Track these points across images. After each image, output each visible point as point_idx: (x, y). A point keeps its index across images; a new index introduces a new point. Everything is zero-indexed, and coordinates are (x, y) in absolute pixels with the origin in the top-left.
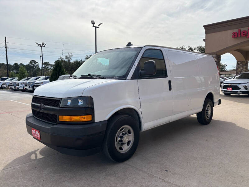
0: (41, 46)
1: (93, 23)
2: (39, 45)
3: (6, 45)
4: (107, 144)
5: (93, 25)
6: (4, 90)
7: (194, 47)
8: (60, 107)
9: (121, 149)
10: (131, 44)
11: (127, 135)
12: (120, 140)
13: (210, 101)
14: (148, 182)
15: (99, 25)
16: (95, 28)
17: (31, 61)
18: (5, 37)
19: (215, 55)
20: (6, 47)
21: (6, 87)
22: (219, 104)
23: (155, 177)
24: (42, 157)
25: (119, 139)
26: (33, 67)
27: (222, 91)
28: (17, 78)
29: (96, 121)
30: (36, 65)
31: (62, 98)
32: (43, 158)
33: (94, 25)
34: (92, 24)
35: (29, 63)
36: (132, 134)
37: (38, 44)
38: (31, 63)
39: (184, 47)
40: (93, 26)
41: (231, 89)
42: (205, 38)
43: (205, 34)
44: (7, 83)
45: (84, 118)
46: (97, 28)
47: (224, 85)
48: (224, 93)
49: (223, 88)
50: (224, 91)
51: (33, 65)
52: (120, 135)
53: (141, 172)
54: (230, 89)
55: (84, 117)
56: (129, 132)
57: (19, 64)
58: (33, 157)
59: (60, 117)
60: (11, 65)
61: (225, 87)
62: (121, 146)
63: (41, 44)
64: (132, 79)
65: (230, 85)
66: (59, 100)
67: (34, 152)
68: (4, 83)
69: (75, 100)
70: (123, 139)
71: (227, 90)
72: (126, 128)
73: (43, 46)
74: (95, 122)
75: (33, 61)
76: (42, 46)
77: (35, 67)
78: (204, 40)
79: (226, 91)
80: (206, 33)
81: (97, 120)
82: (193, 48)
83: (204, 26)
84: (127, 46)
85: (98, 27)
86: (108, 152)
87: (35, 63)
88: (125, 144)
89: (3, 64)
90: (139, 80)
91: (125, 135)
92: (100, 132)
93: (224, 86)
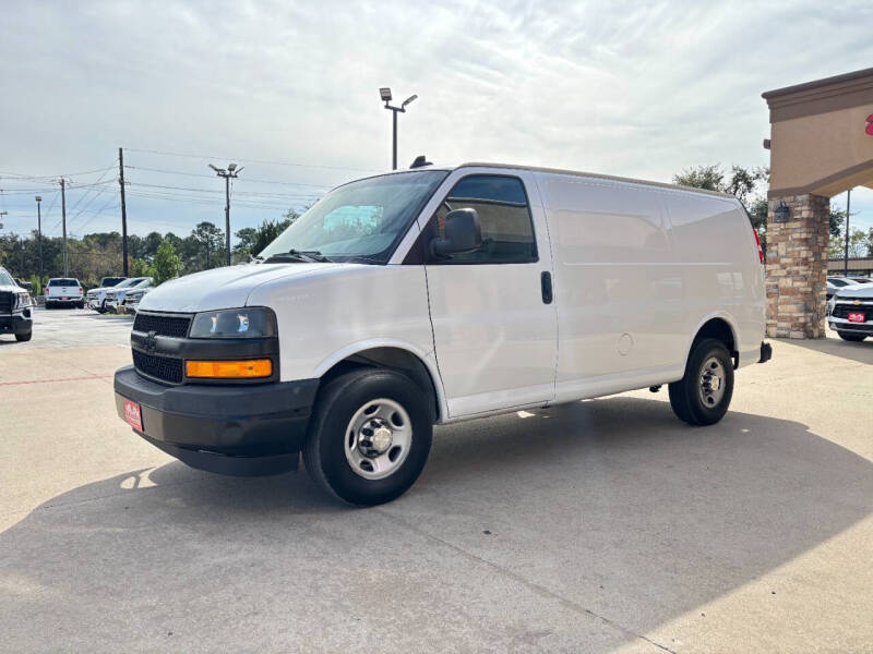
0: (224, 176)
1: (387, 97)
2: (221, 173)
3: (122, 174)
4: (318, 446)
5: (385, 103)
6: (109, 315)
7: (756, 170)
8: (189, 338)
9: (368, 467)
10: (427, 160)
11: (389, 427)
12: (364, 441)
13: (718, 347)
14: (416, 554)
15: (407, 102)
16: (391, 112)
17: (199, 226)
18: (121, 150)
19: (805, 197)
20: (122, 183)
21: (115, 306)
22: (762, 361)
23: (445, 544)
24: (154, 484)
25: (362, 437)
26: (206, 244)
27: (830, 323)
28: (152, 279)
29: (284, 378)
30: (216, 238)
31: (195, 313)
32: (154, 487)
33: (391, 103)
34: (384, 98)
35: (194, 232)
36: (406, 428)
37: (216, 170)
38: (200, 232)
39: (714, 171)
40: (387, 107)
41: (861, 317)
42: (769, 138)
43: (771, 122)
44: (120, 293)
45: (251, 368)
46: (399, 113)
47: (839, 302)
48: (839, 333)
49: (834, 314)
50: (838, 325)
51: (207, 236)
52: (365, 427)
53: (411, 532)
54: (857, 318)
55: (249, 364)
56: (397, 420)
57: (163, 236)
58: (128, 484)
59: (189, 364)
60: (139, 239)
61: (841, 311)
62: (369, 460)
63: (226, 168)
64: (406, 262)
65: (857, 302)
66: (189, 319)
67: (137, 475)
68: (112, 294)
69: (230, 316)
70: (372, 439)
71: (845, 321)
72: (384, 406)
73: (230, 175)
74: (282, 380)
75: (205, 225)
76: (228, 174)
77: (212, 244)
78: (767, 144)
79: (845, 326)
80: (772, 120)
81: (287, 375)
82: (750, 174)
83: (765, 96)
84: (413, 167)
85: (403, 110)
86: (321, 470)
87: (212, 232)
88: (382, 453)
89: (113, 236)
90: (429, 268)
91: (379, 426)
92: (297, 411)
93: (837, 305)
